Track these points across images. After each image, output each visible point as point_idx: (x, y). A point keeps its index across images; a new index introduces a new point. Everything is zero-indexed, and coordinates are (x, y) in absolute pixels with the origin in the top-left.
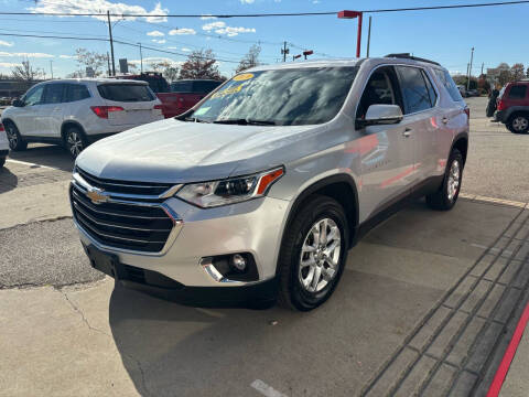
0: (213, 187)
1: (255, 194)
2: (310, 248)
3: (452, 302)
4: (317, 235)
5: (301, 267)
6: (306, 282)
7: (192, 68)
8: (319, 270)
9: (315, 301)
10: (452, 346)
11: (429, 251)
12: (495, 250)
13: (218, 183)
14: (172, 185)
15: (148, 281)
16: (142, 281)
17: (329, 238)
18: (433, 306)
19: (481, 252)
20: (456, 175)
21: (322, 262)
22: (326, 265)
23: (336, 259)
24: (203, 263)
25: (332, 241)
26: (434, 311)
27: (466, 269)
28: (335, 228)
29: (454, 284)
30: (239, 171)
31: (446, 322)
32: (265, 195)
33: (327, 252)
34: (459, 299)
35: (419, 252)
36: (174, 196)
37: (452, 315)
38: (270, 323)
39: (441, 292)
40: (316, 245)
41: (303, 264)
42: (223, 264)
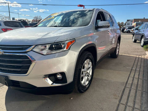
0: (48, 46)
1: (65, 49)
2: (84, 70)
3: (128, 86)
4: (86, 65)
5: (81, 77)
6: (82, 82)
7: (35, 21)
8: (86, 78)
9: (85, 89)
10: (134, 102)
11: (115, 70)
12: (134, 69)
13: (50, 45)
14: (30, 46)
15: (21, 86)
16: (19, 86)
17: (89, 66)
18: (123, 88)
19: (130, 70)
20: (118, 47)
21: (87, 75)
22: (88, 76)
23: (91, 74)
24: (44, 78)
25: (90, 67)
26: (124, 89)
27: (128, 75)
28: (91, 63)
29: (127, 80)
30: (58, 40)
31: (129, 93)
32: (69, 49)
33: (88, 71)
34: (130, 85)
35: (112, 71)
36: (32, 50)
37: (130, 90)
38: (70, 98)
39: (124, 83)
40: (85, 69)
41: (82, 76)
42: (53, 78)
